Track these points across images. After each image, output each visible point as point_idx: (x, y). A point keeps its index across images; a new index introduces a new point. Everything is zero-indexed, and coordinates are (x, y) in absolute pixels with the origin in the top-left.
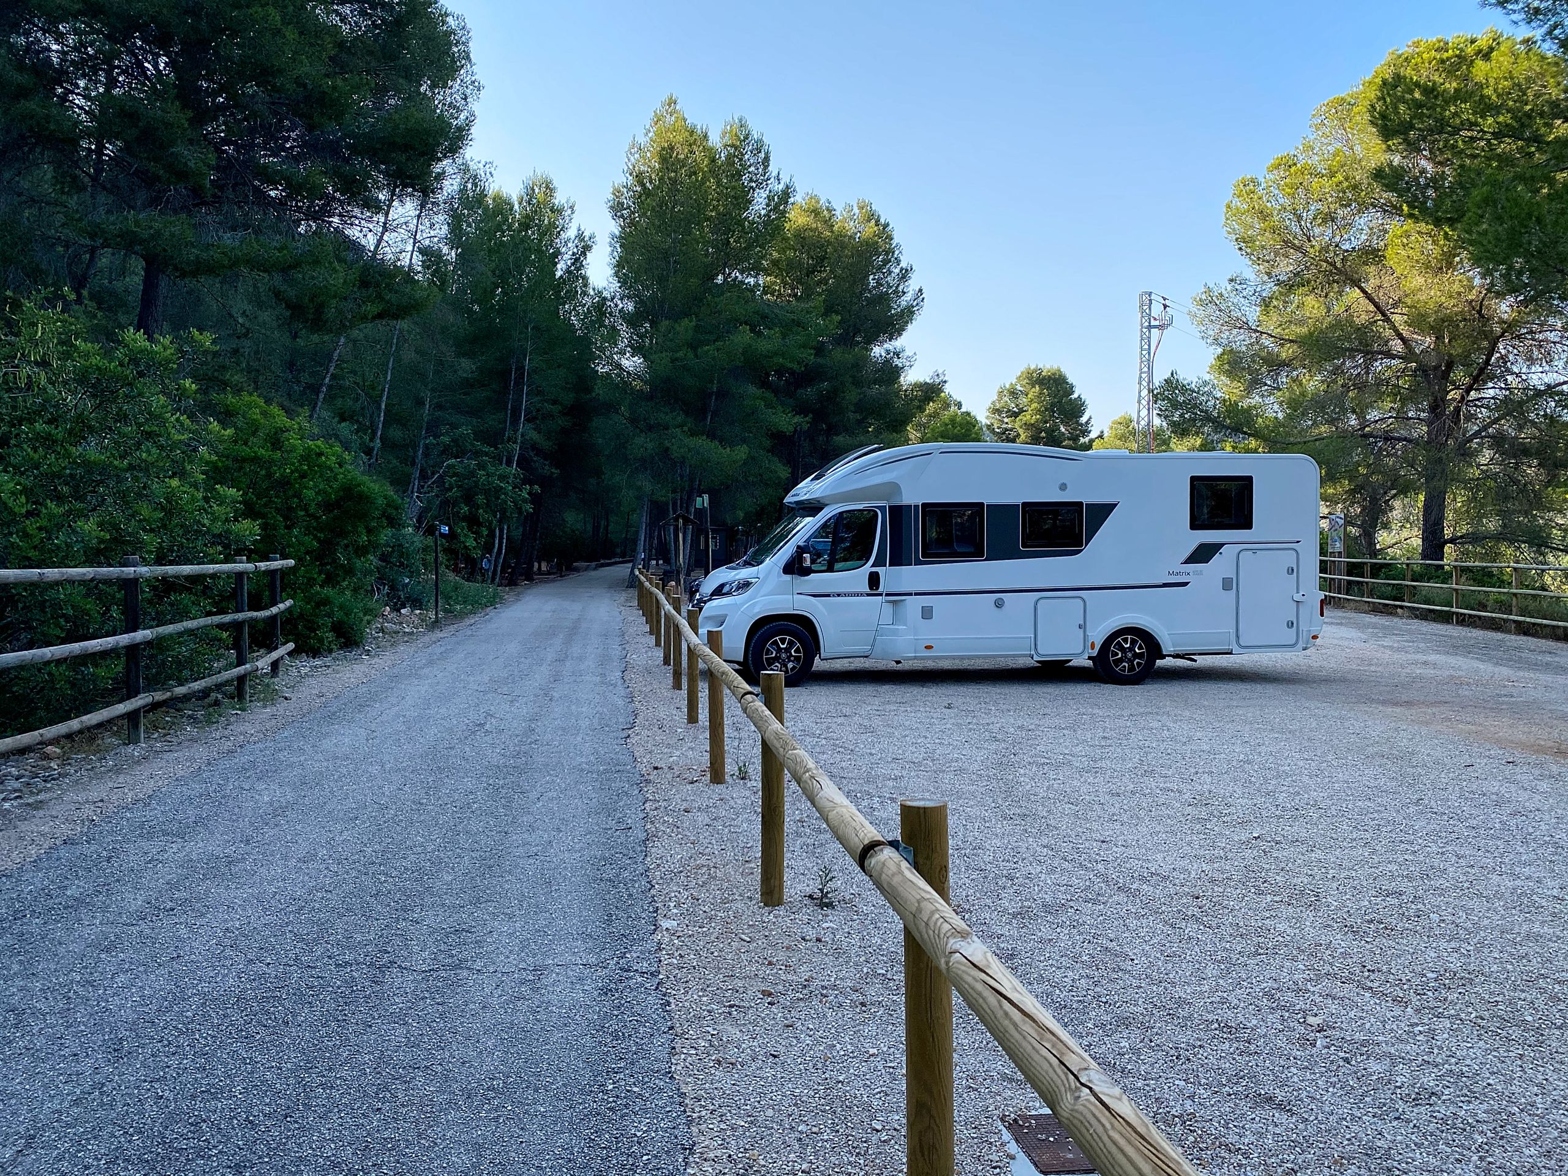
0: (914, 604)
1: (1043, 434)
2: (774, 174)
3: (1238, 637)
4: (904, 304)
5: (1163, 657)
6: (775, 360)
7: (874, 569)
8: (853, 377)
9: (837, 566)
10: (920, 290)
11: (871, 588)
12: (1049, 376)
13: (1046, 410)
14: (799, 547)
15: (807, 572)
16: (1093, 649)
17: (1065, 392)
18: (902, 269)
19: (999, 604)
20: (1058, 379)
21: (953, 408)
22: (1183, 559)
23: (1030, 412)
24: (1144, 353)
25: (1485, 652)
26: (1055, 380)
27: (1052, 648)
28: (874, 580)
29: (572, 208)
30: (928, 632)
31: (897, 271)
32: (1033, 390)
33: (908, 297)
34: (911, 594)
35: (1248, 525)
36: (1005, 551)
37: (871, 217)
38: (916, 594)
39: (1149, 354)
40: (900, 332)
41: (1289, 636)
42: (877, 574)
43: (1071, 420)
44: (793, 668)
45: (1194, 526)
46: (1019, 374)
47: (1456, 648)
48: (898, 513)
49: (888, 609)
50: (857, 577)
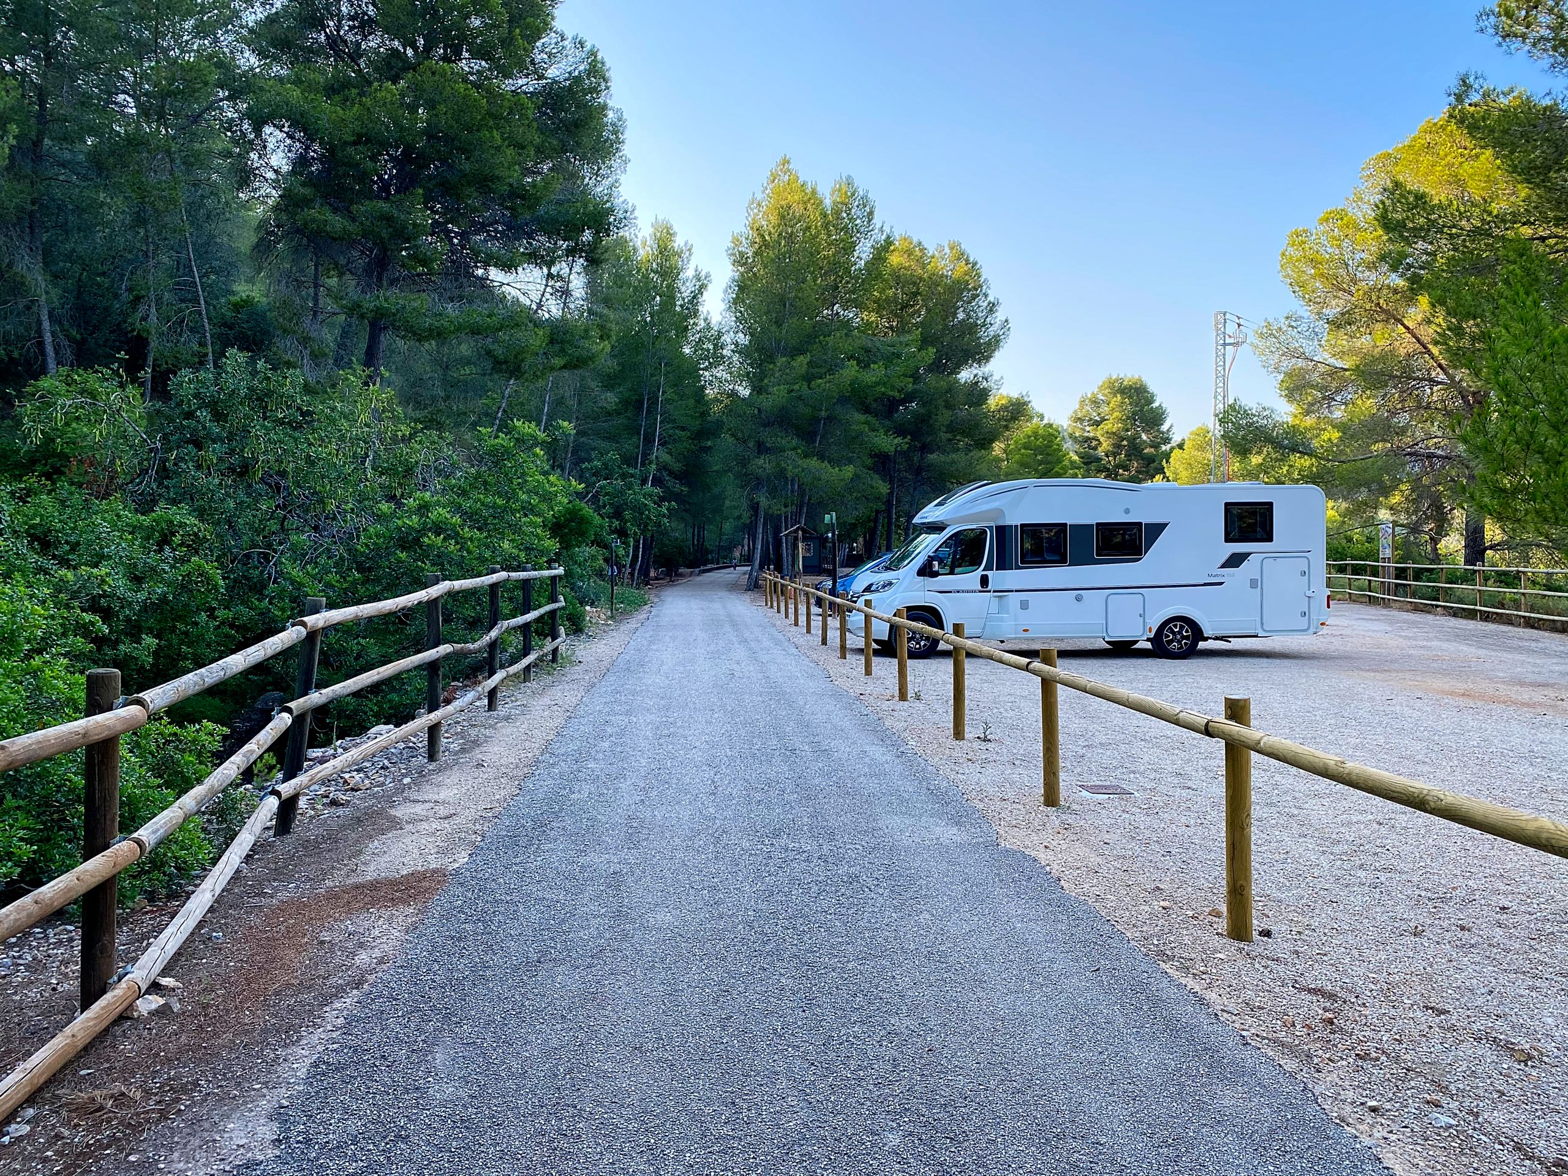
0: (1014, 599)
1: (1125, 443)
2: (878, 226)
3: (1262, 624)
4: (992, 333)
5: (1206, 639)
6: (877, 388)
7: (985, 573)
8: (946, 401)
9: (957, 570)
10: (1006, 321)
11: (982, 587)
12: (1131, 386)
13: (1128, 418)
14: (929, 556)
15: (935, 574)
16: (1150, 632)
17: (1146, 401)
18: (989, 303)
19: (1078, 599)
20: (1138, 388)
21: (1035, 420)
22: (1219, 565)
23: (1111, 421)
24: (1219, 369)
25: (1479, 640)
26: (1136, 389)
27: (1121, 632)
28: (984, 581)
29: (689, 250)
30: (1025, 619)
31: (986, 304)
32: (1115, 399)
33: (995, 327)
34: (1012, 591)
35: (1269, 538)
36: (1083, 559)
37: (961, 256)
38: (1016, 591)
39: (1224, 369)
40: (987, 359)
41: (1303, 623)
42: (987, 576)
43: (1152, 428)
44: (925, 645)
45: (1228, 539)
46: (1100, 383)
47: (1459, 637)
48: (1002, 532)
49: (995, 602)
50: (970, 578)
